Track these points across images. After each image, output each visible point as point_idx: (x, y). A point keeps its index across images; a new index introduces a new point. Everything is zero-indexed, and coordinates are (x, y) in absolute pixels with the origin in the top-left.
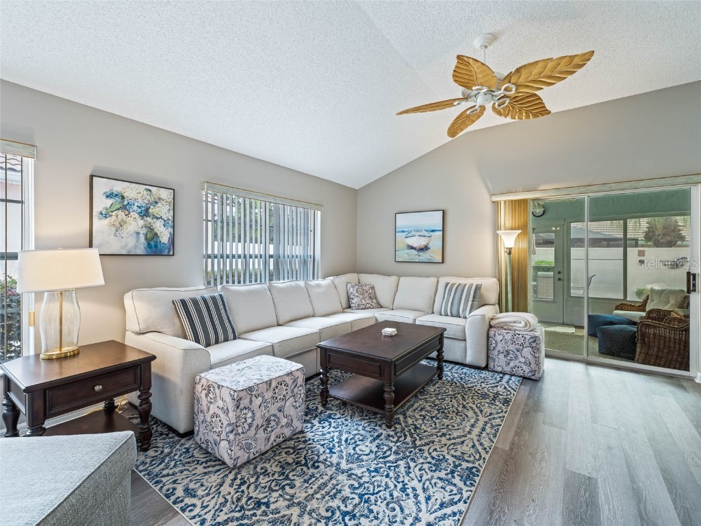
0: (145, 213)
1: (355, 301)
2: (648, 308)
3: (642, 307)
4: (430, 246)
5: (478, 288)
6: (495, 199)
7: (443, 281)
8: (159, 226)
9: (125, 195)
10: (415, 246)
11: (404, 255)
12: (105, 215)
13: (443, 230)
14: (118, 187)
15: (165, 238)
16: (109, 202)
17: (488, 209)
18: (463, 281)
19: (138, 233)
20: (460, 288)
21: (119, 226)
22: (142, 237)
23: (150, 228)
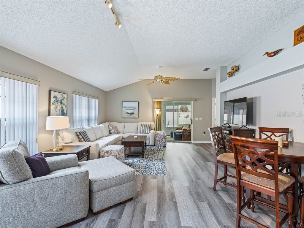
0: (61, 103)
1: (112, 132)
2: (183, 129)
3: (181, 129)
4: (134, 113)
5: (150, 125)
6: (153, 100)
7: (140, 123)
8: (64, 106)
9: (57, 97)
10: (129, 112)
11: (125, 115)
13: (138, 108)
14: (56, 94)
15: (65, 112)
16: (54, 99)
17: (151, 102)
18: (146, 123)
19: (60, 110)
20: (146, 125)
21: (56, 108)
22: (61, 111)
23: (62, 108)
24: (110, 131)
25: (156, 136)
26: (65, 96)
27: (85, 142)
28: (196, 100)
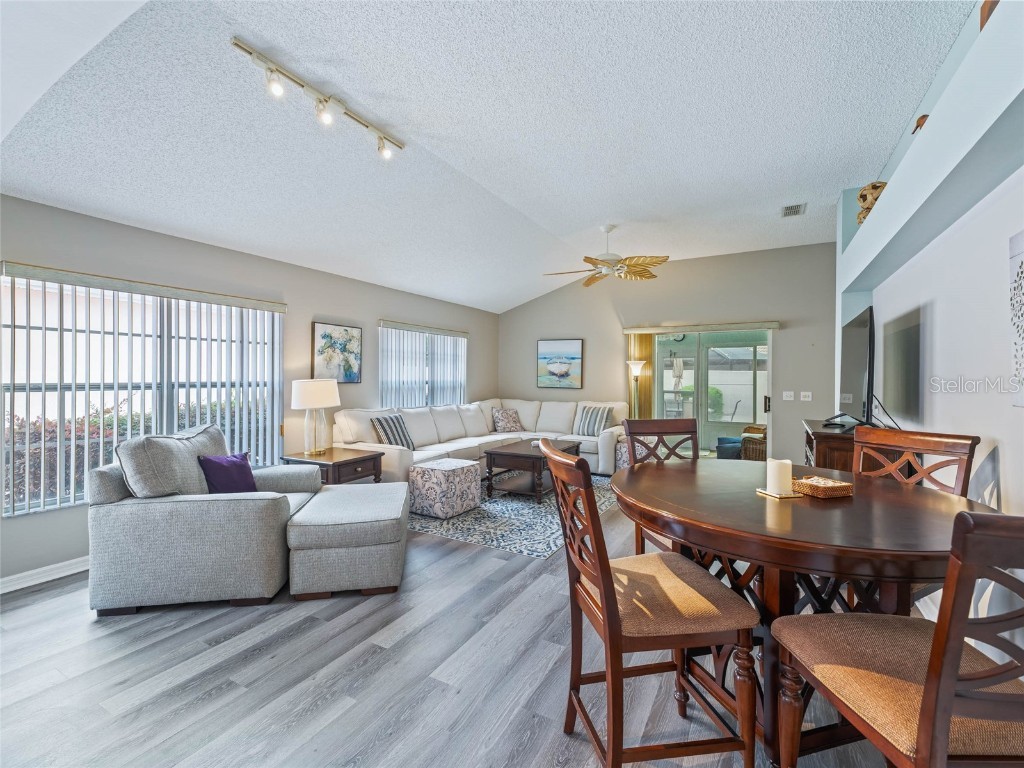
0: (344, 349)
1: (500, 424)
4: (570, 372)
5: (610, 411)
6: (626, 332)
7: (581, 405)
8: (352, 358)
9: (333, 335)
10: (556, 372)
11: (545, 381)
12: (322, 352)
13: (582, 359)
14: (329, 329)
15: (355, 369)
16: (324, 341)
17: (621, 340)
18: (598, 405)
19: (340, 365)
20: (596, 411)
21: (329, 361)
22: (342, 368)
23: (347, 361)
24: (494, 422)
25: (618, 446)
26: (355, 332)
27: (391, 443)
28: (782, 325)
